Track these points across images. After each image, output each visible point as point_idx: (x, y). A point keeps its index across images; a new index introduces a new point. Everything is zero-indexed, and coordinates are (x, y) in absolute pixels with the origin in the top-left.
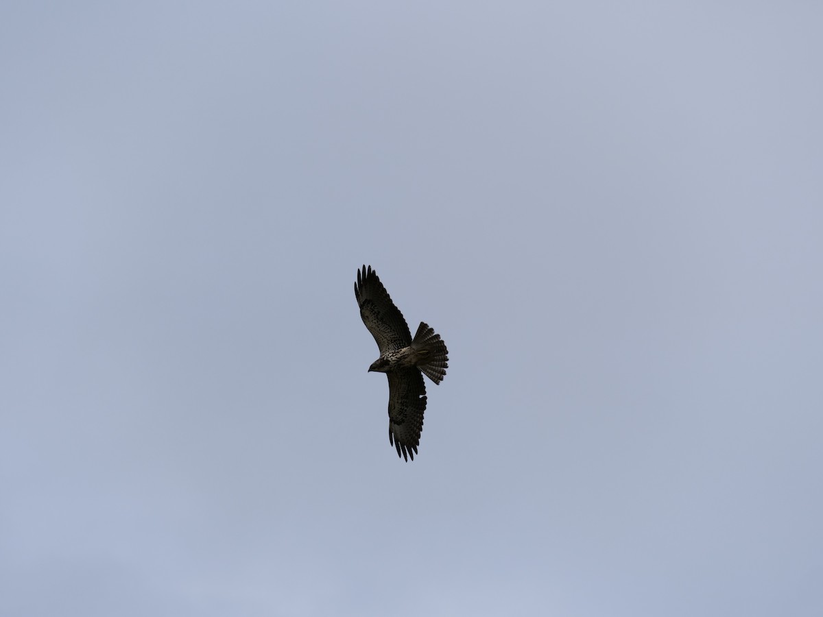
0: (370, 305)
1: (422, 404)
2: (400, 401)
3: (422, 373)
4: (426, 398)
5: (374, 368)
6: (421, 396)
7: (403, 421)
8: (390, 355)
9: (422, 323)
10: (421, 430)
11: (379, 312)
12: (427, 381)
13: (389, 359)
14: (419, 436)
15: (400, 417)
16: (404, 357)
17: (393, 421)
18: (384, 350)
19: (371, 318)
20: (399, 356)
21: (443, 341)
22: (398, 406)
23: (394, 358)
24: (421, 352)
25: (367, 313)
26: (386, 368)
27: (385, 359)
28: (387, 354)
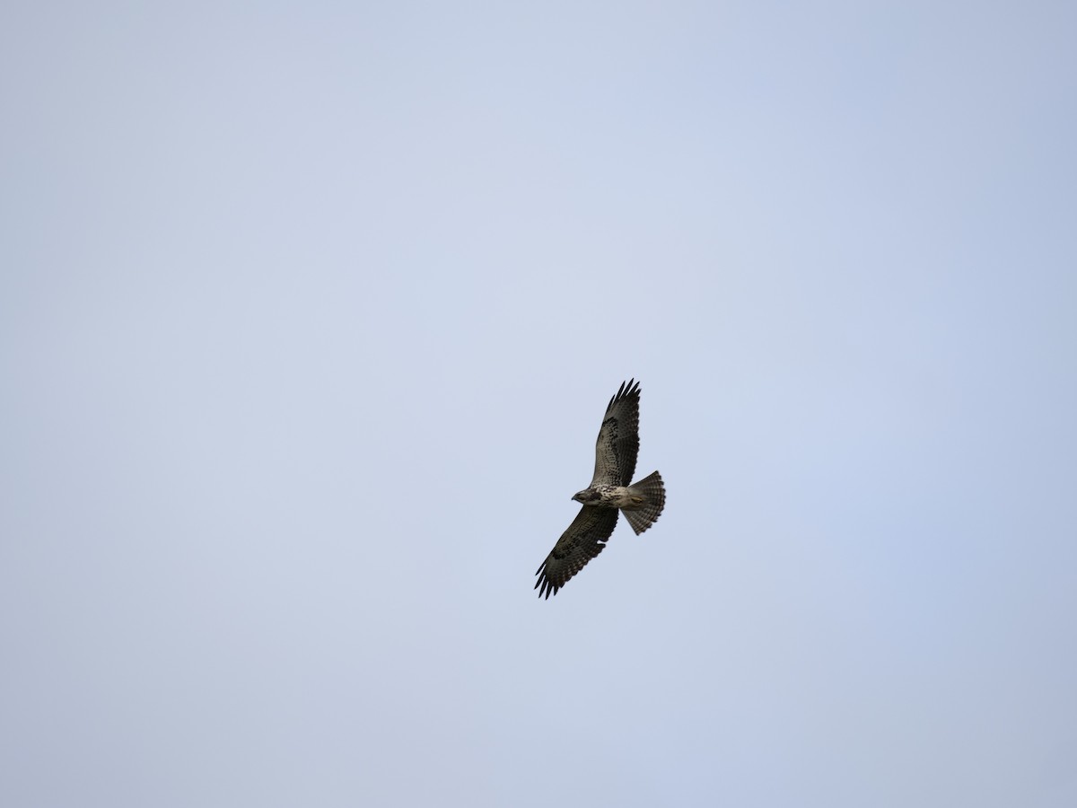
0: (612, 425)
1: (595, 551)
2: (574, 537)
4: (603, 546)
5: (578, 497)
6: (599, 542)
7: (563, 557)
8: (605, 489)
9: (657, 472)
11: (617, 436)
13: (602, 493)
14: (568, 579)
15: (563, 552)
16: (617, 497)
17: (554, 553)
18: (598, 479)
20: (613, 494)
21: (665, 497)
22: (569, 541)
23: (607, 494)
24: (635, 498)
25: (605, 433)
26: (595, 502)
27: (597, 491)
28: (601, 486)
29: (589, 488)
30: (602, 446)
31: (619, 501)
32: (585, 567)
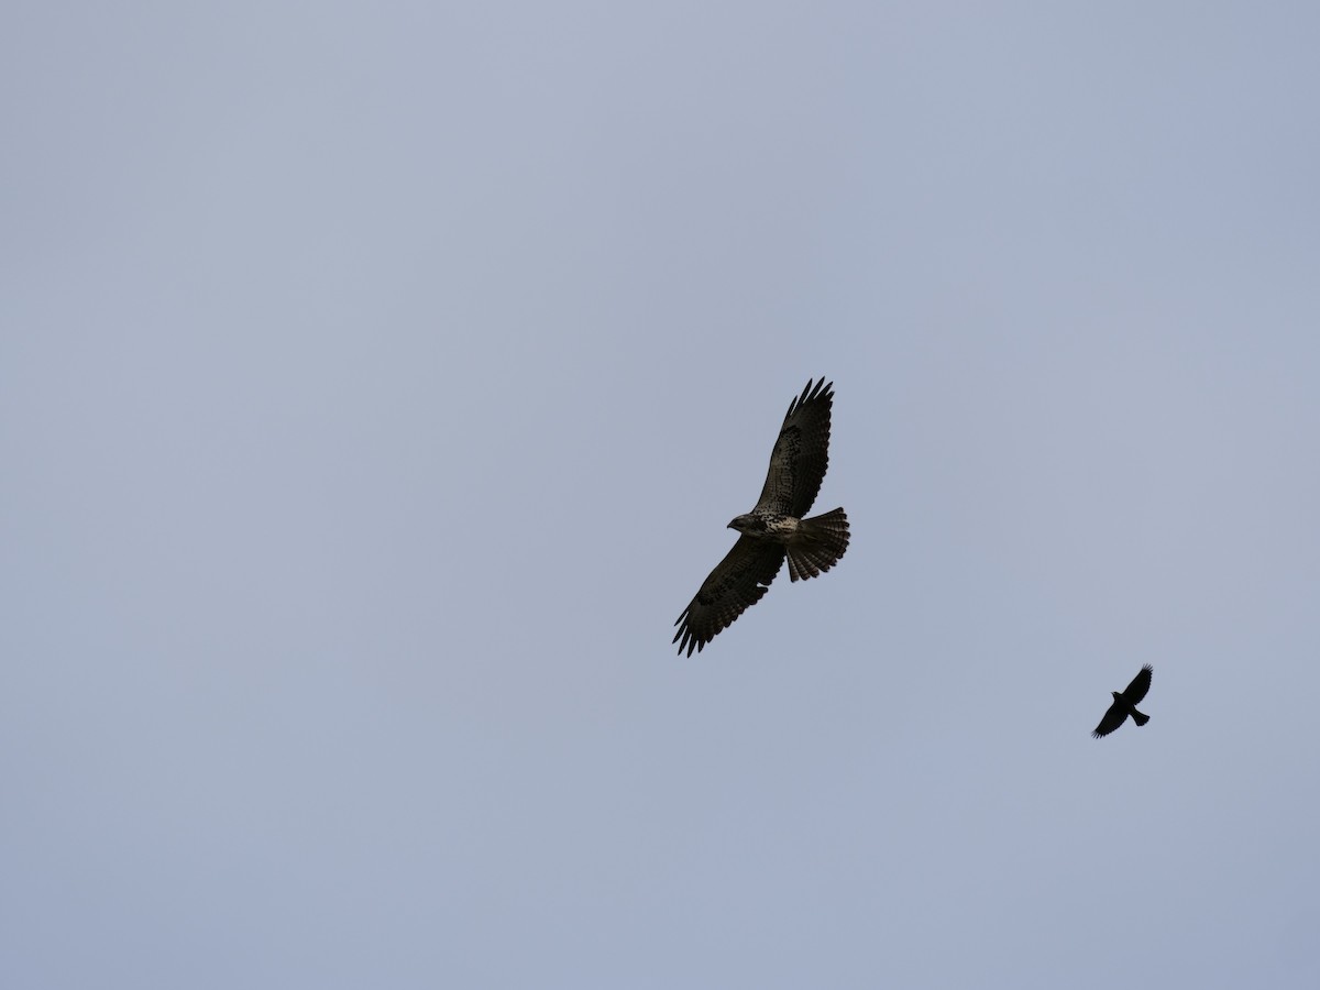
0: (794, 436)
1: (754, 596)
2: (726, 577)
3: (785, 558)
4: (766, 590)
5: (735, 524)
6: (759, 585)
7: (711, 602)
8: (771, 518)
9: (841, 509)
10: (727, 625)
11: (799, 451)
12: (784, 569)
13: (767, 523)
14: (718, 631)
15: (712, 597)
16: (786, 531)
17: (700, 597)
18: (763, 505)
19: (783, 455)
20: (781, 525)
21: (848, 543)
22: (719, 581)
23: (773, 526)
24: (809, 537)
25: (783, 446)
26: (757, 533)
27: (762, 519)
28: (766, 513)
29: (752, 512)
30: (778, 462)
31: (788, 536)
32: (740, 616)
